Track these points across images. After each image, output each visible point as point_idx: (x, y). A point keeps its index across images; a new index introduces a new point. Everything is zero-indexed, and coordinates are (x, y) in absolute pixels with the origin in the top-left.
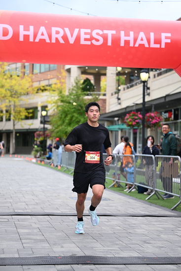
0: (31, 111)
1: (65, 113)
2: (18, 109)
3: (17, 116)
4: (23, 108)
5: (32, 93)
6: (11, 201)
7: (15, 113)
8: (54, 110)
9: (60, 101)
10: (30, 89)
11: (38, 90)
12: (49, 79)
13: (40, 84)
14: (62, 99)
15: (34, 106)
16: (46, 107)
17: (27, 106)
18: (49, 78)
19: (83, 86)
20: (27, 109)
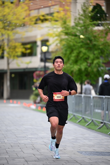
0: (29, 46)
1: (70, 48)
2: (13, 44)
3: (12, 52)
4: (19, 42)
5: (30, 25)
6: (7, 156)
7: (10, 48)
8: (57, 45)
9: (63, 34)
10: (27, 19)
11: (37, 20)
12: (49, 7)
13: (39, 13)
14: (66, 31)
15: (32, 40)
16: (47, 41)
17: (24, 41)
18: (50, 5)
19: (93, 14)
20: (24, 44)
